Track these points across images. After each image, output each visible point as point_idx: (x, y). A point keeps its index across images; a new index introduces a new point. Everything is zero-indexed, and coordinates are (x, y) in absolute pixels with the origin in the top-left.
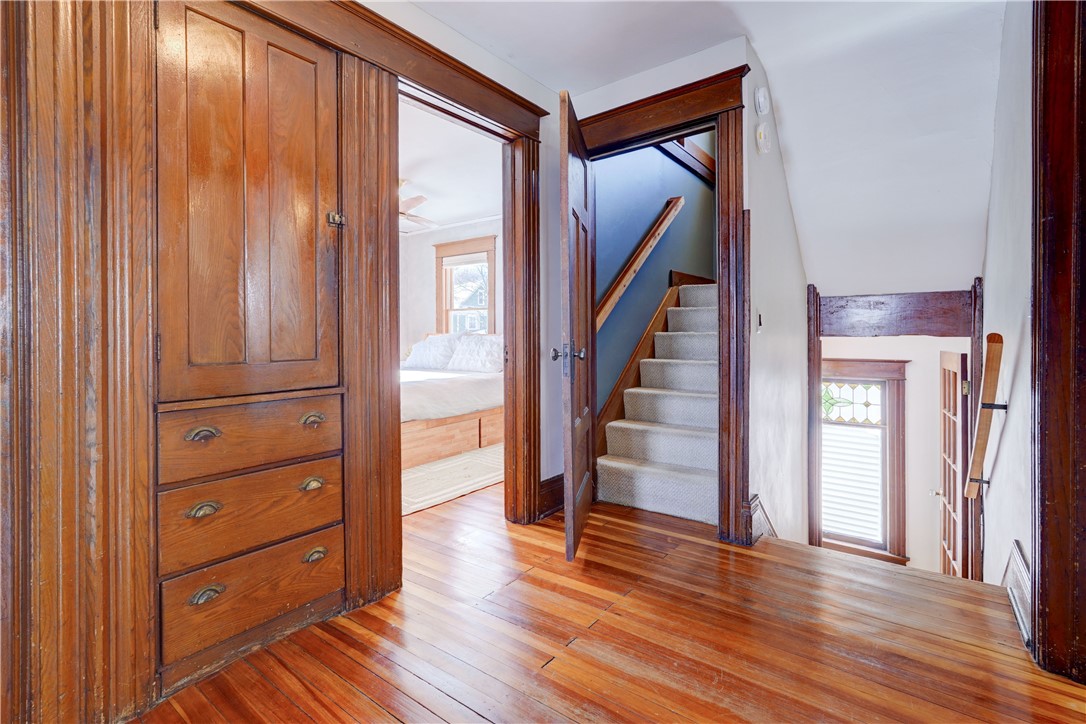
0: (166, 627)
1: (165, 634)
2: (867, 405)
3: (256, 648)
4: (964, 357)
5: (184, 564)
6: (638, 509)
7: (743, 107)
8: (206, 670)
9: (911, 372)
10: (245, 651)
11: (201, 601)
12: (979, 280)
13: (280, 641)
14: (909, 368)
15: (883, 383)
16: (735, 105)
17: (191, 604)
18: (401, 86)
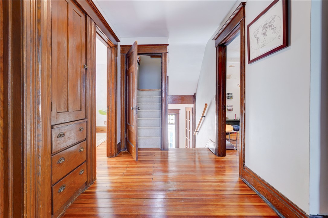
0: (53, 202)
1: (53, 204)
2: (172, 119)
3: (70, 204)
4: (192, 108)
5: (57, 179)
6: (140, 148)
7: (167, 53)
8: (61, 214)
9: (180, 112)
10: (68, 206)
11: (62, 191)
12: (195, 93)
13: (75, 201)
14: (180, 111)
15: (175, 115)
16: (166, 52)
17: (59, 192)
18: (97, 30)
